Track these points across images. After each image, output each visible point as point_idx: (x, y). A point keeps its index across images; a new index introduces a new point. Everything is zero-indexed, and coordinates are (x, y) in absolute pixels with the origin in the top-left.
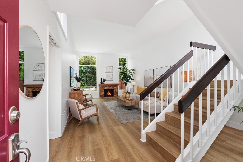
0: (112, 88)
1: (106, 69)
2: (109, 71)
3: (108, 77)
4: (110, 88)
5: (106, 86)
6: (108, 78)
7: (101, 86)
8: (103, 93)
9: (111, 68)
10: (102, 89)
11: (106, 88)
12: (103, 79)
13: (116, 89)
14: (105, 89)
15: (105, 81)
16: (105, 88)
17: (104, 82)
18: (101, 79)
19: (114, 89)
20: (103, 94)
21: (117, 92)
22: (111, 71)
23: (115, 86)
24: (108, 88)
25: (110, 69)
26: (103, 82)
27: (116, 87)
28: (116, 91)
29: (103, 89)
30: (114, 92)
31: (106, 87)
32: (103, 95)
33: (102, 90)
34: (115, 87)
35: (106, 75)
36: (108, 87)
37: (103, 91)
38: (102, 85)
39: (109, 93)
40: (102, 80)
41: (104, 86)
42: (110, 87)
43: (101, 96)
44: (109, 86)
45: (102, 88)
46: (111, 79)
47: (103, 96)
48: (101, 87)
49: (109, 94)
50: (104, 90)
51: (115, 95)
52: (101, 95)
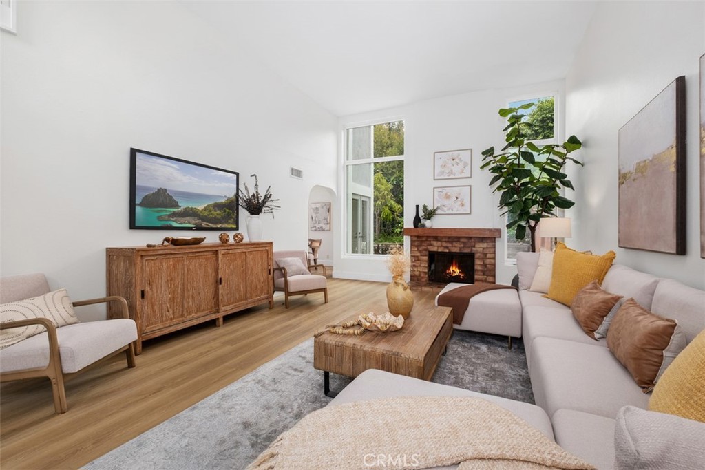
0: (467, 250)
1: (438, 163)
2: (451, 172)
3: (448, 197)
4: (456, 248)
5: (436, 238)
6: (446, 202)
7: (418, 237)
8: (423, 268)
9: (460, 159)
10: (421, 249)
11: (436, 247)
12: (425, 207)
13: (488, 256)
14: (435, 249)
15: (430, 215)
16: (431, 245)
17: (429, 219)
18: (417, 207)
19: (477, 256)
20: (425, 272)
21: (494, 270)
22: (463, 172)
23: (482, 240)
24: (447, 247)
25: (457, 164)
26: (423, 221)
27: (485, 245)
28: (485, 265)
29: (426, 250)
30: (477, 267)
31: (439, 243)
32: (422, 275)
33: (418, 254)
34: (479, 247)
35: (440, 189)
36: (445, 244)
37: (426, 258)
38: (420, 231)
39: (455, 270)
40: (421, 214)
41: (428, 237)
42: (455, 244)
43: (415, 279)
44: (449, 237)
45: (420, 246)
46: (463, 205)
47: (425, 278)
48: (416, 243)
49: (457, 271)
50: (427, 253)
51: (478, 280)
52: (417, 273)
